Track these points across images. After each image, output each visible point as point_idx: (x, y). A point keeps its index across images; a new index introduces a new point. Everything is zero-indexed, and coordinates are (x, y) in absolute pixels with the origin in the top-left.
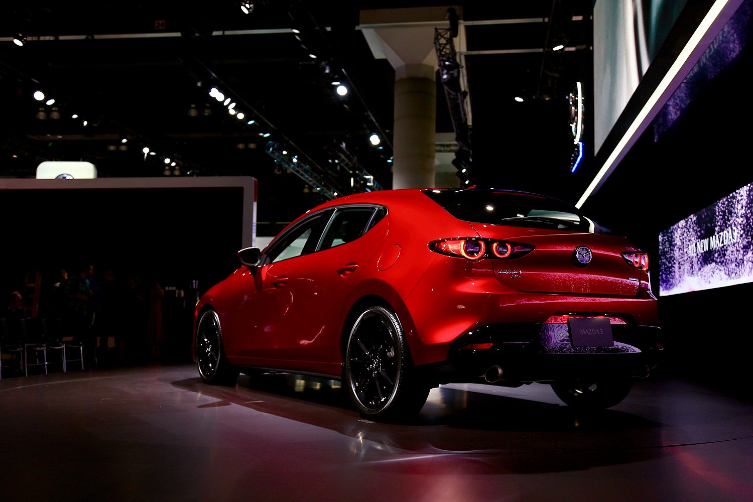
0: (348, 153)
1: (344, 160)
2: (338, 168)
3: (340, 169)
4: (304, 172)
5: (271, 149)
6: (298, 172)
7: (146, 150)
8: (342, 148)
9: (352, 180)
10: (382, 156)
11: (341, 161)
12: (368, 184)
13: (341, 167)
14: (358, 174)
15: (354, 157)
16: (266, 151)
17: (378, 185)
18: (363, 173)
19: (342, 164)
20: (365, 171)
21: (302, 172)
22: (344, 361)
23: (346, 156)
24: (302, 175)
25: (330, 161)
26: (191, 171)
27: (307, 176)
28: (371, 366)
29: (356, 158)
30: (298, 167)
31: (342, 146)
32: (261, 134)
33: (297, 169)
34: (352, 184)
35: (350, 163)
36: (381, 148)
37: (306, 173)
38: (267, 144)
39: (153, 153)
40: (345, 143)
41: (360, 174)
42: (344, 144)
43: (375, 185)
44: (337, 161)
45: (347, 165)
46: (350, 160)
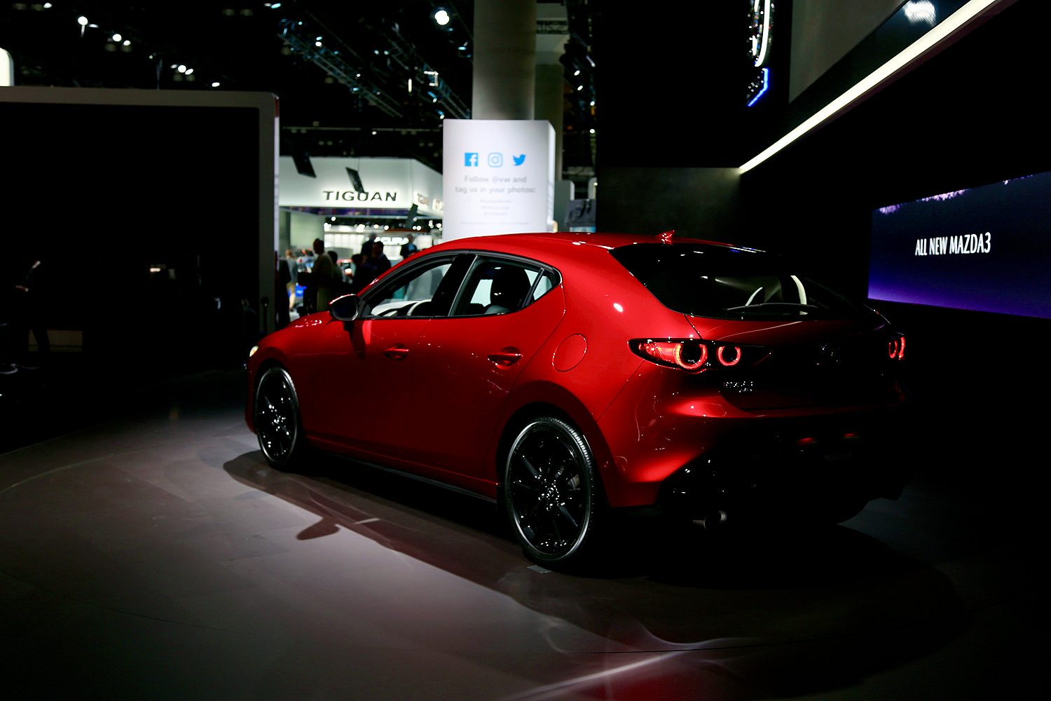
0: (402, 39)
1: (396, 50)
2: (389, 62)
3: (391, 65)
4: (334, 65)
5: (285, 31)
6: (325, 65)
7: (83, 21)
8: (394, 33)
9: (410, 82)
10: (451, 42)
11: (393, 52)
12: (431, 84)
13: (392, 60)
14: (417, 71)
15: (411, 45)
16: (279, 35)
17: (446, 86)
18: (424, 69)
19: (394, 56)
20: (426, 66)
21: (331, 65)
22: (501, 480)
23: (400, 44)
24: (331, 69)
25: (377, 52)
26: (155, 54)
27: (338, 71)
28: (543, 495)
29: (414, 47)
30: (326, 59)
31: (394, 29)
32: (268, 5)
33: (325, 61)
34: (410, 89)
35: (405, 55)
36: (451, 30)
37: (337, 66)
38: (280, 24)
39: (93, 26)
40: (399, 24)
41: (420, 70)
42: (397, 26)
43: (441, 85)
44: (386, 53)
45: (401, 57)
46: (406, 49)
